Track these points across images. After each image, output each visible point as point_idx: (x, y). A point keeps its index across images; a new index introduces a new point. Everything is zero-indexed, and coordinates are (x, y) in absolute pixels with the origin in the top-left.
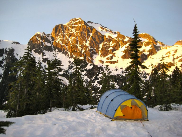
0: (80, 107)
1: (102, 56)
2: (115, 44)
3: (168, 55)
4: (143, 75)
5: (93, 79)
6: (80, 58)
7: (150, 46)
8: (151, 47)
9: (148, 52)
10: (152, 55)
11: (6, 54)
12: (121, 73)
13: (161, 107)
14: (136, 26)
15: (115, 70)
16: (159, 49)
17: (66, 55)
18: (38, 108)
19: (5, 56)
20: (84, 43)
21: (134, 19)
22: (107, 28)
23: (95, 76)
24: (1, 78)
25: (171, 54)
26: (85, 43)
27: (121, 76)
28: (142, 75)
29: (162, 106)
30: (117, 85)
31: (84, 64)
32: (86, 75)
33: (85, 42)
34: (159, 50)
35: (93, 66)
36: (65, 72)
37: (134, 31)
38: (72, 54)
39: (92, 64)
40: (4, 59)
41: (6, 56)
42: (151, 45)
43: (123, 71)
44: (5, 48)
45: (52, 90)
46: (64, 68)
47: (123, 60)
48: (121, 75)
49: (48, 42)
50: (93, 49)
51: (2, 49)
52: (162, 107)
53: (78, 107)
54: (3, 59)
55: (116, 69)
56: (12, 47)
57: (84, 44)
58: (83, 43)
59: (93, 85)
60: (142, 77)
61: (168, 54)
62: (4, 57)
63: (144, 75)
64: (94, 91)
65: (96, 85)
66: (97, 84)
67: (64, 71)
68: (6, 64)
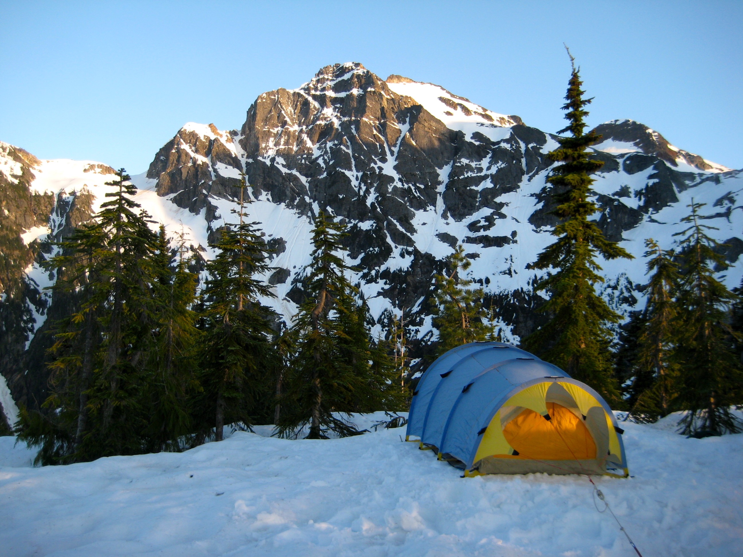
0: (342, 423)
1: (449, 214)
2: (503, 166)
3: (727, 206)
4: (622, 293)
5: (416, 309)
6: (360, 224)
7: (650, 170)
8: (651, 177)
9: (640, 199)
10: (657, 209)
11: (62, 216)
12: (528, 283)
13: (687, 422)
14: (575, 76)
15: (505, 273)
16: (687, 182)
17: (301, 214)
18: (165, 428)
19: (57, 224)
20: (376, 163)
21: (567, 49)
22: (467, 100)
23: (422, 298)
24: (46, 311)
25: (737, 204)
26: (380, 164)
27: (528, 295)
28: (617, 293)
29: (692, 415)
30: (513, 334)
31: (376, 249)
32: (384, 293)
33: (378, 162)
34: (686, 189)
35: (412, 257)
36: (299, 285)
37: (568, 97)
38: (329, 209)
39: (410, 249)
40: (54, 234)
41: (64, 222)
42: (652, 167)
43: (536, 276)
44: (56, 192)
45: (225, 353)
46: (295, 267)
47: (536, 231)
48: (529, 291)
49: (230, 164)
50: (413, 188)
51: (46, 193)
52: (692, 419)
53: (335, 424)
54: (51, 234)
55: (509, 270)
56: (85, 185)
57: (376, 167)
58: (372, 165)
59: (413, 333)
60: (616, 299)
61: (726, 203)
62: (55, 226)
63: (624, 290)
64: (417, 360)
65: (426, 335)
66: (431, 331)
67: (295, 281)
68: (61, 253)
